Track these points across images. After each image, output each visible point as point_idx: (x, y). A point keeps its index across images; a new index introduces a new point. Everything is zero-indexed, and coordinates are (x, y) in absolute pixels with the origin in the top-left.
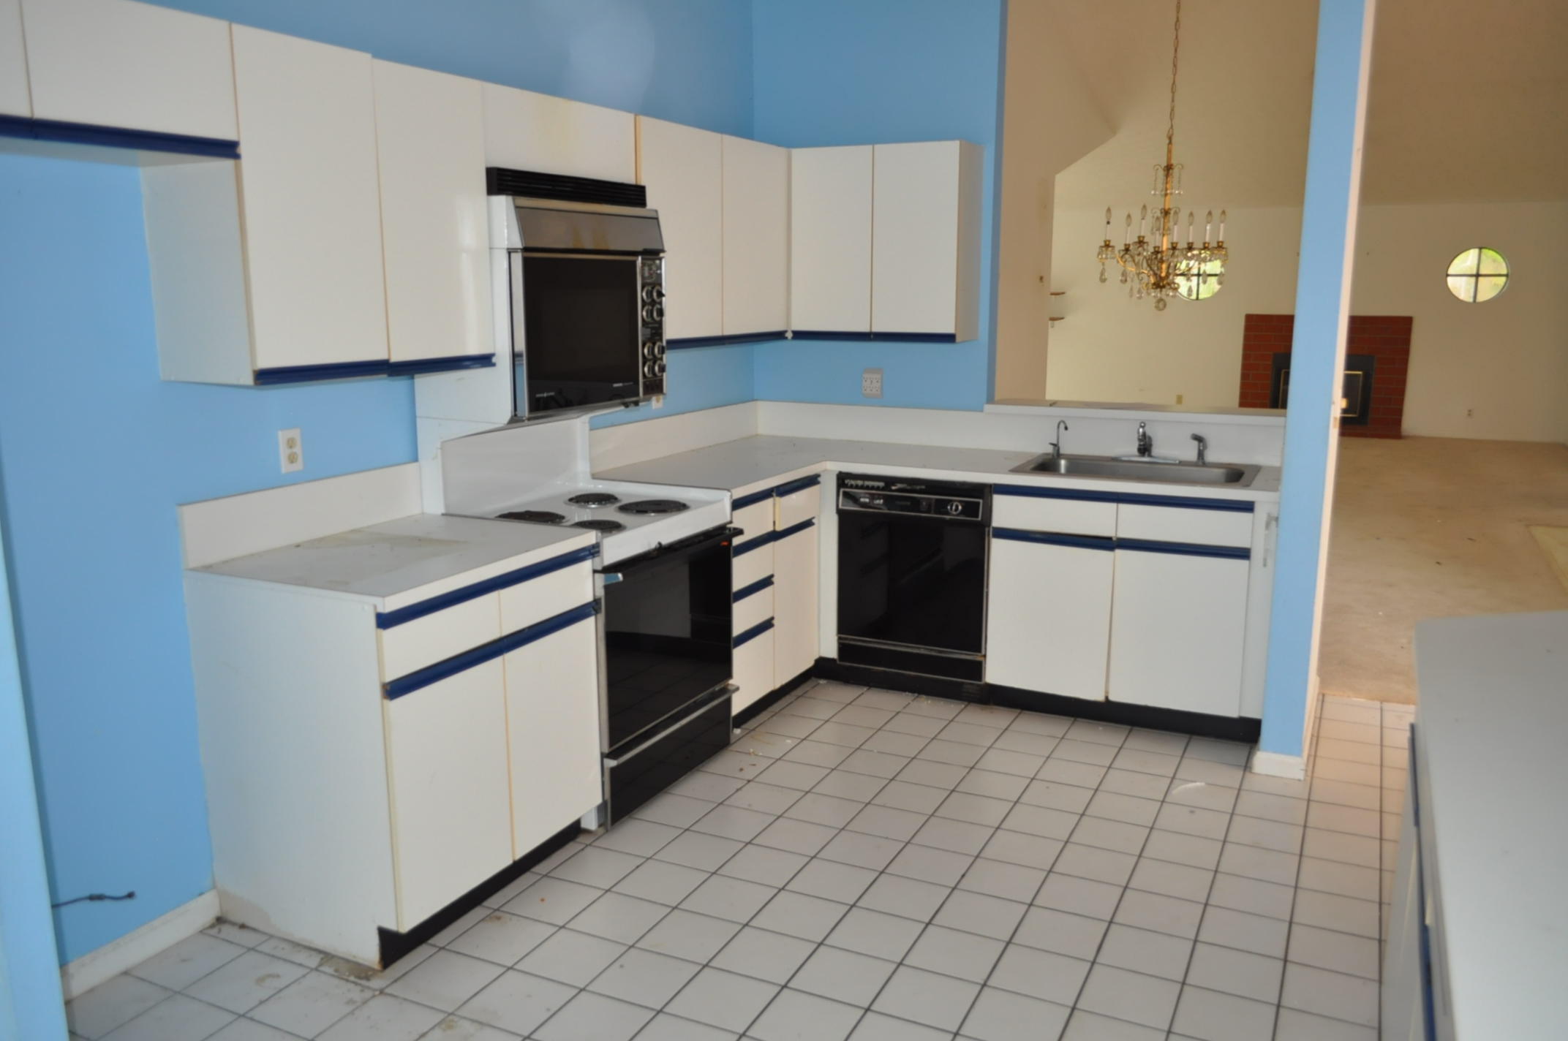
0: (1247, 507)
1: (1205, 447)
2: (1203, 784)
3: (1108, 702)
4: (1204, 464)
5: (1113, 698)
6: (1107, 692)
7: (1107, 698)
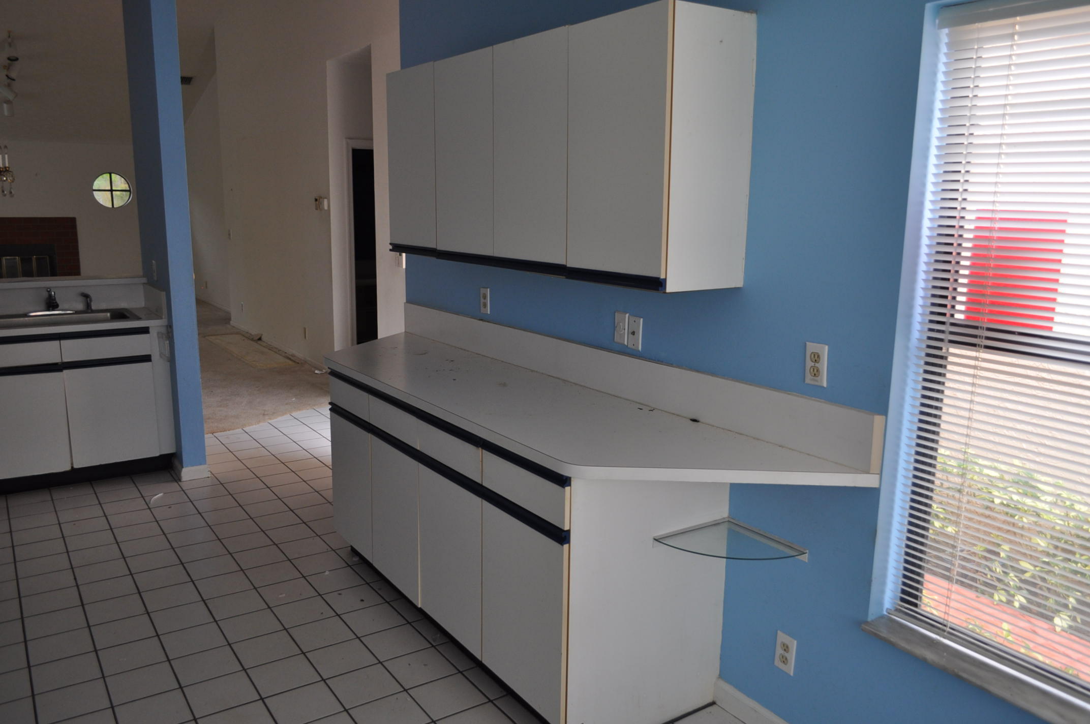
0: (145, 331)
1: (91, 301)
2: (162, 494)
3: (73, 470)
4: (93, 312)
5: (76, 466)
6: (72, 464)
7: (72, 467)
